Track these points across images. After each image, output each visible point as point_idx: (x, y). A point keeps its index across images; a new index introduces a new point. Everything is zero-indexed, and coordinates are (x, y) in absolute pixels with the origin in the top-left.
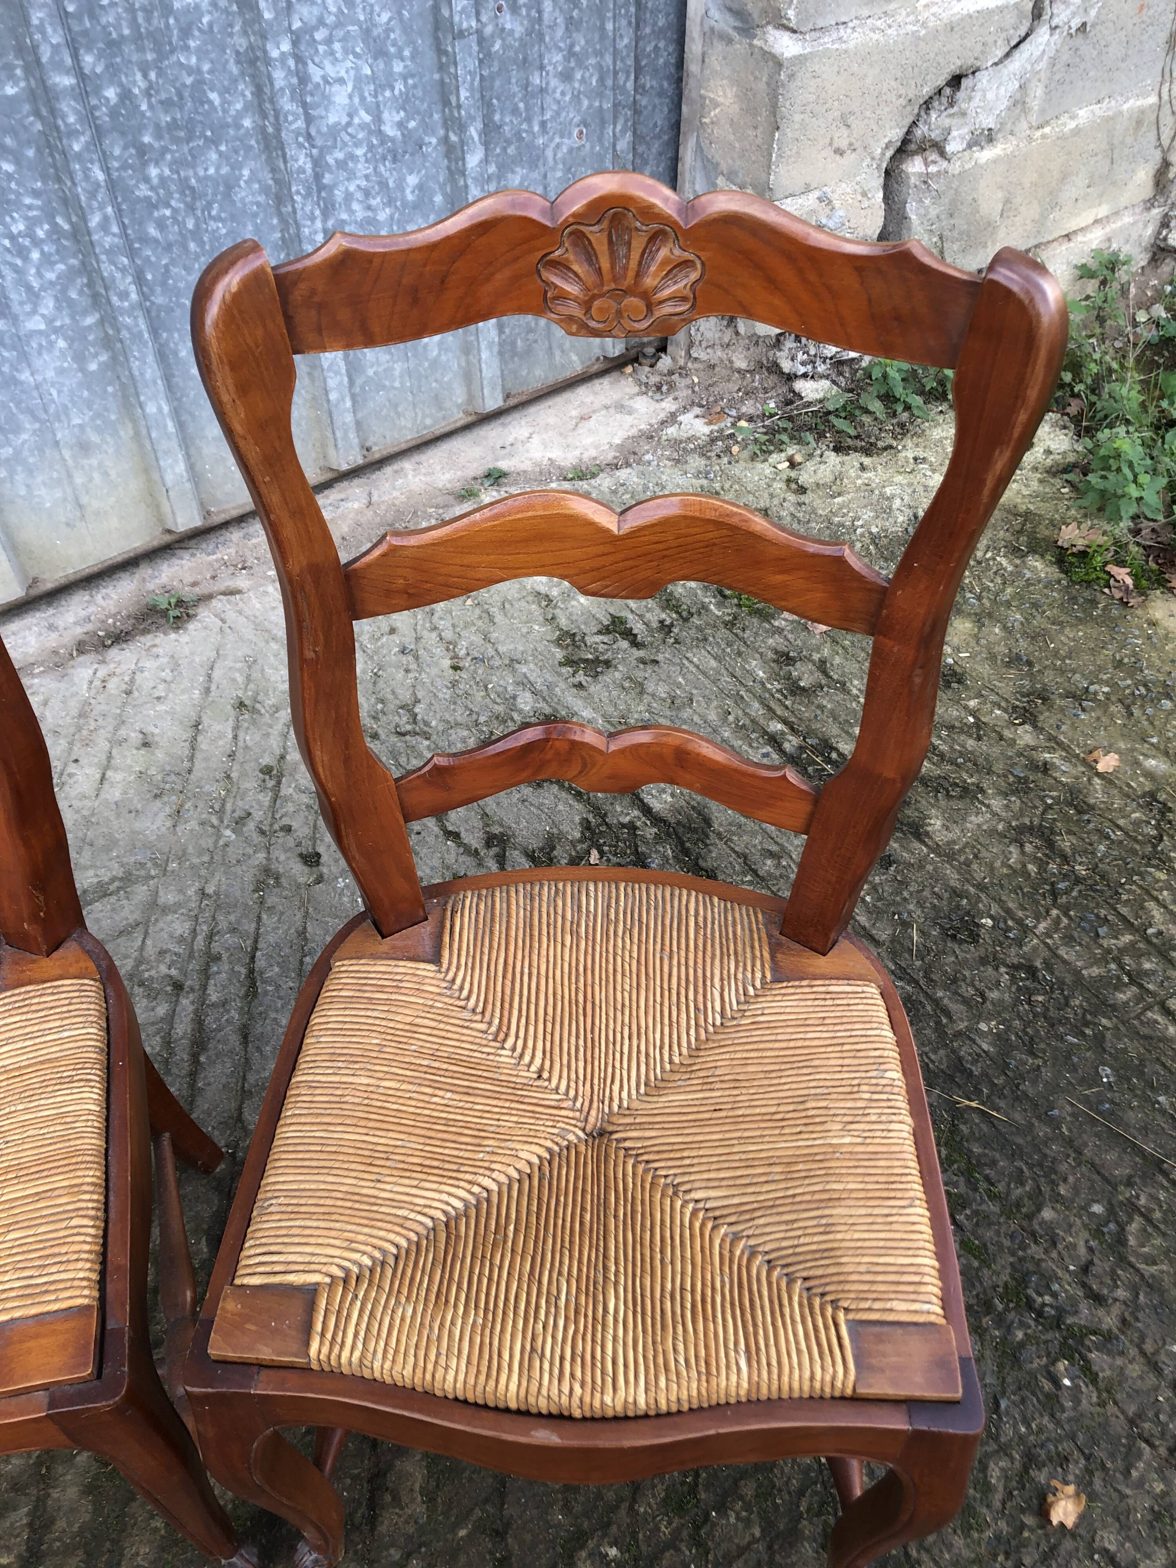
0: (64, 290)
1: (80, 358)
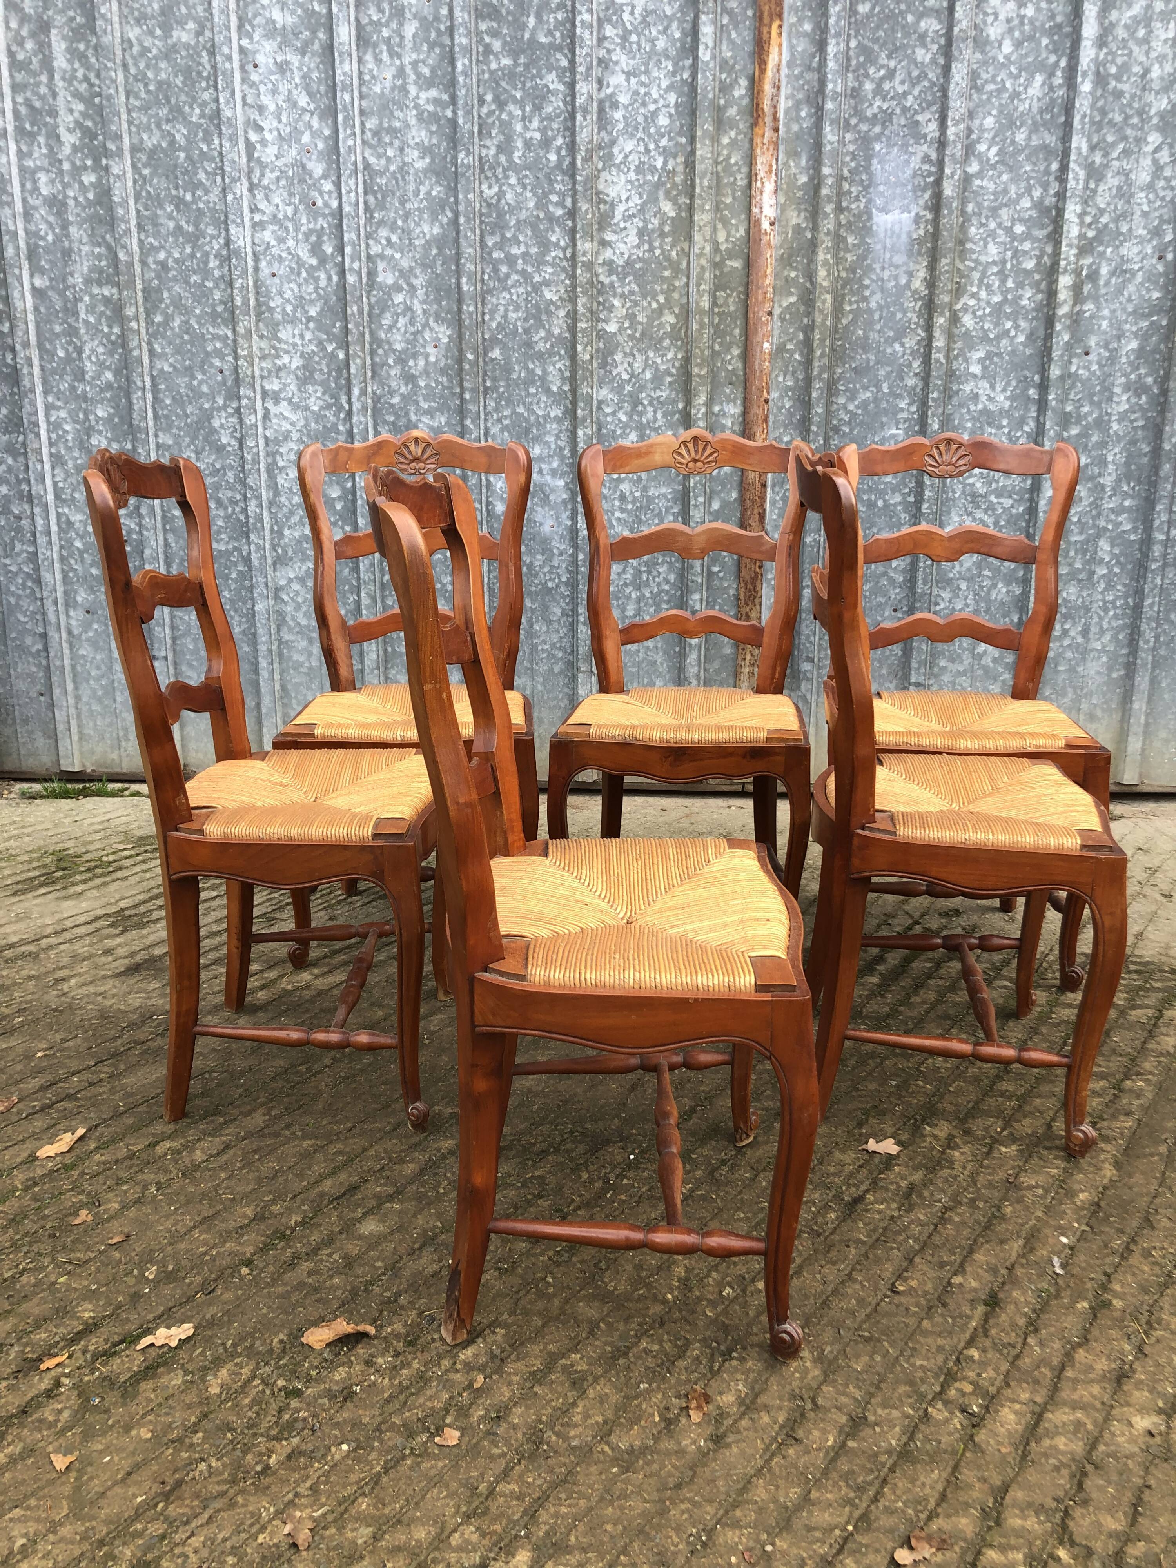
0: (1117, 633)
1: (1110, 669)
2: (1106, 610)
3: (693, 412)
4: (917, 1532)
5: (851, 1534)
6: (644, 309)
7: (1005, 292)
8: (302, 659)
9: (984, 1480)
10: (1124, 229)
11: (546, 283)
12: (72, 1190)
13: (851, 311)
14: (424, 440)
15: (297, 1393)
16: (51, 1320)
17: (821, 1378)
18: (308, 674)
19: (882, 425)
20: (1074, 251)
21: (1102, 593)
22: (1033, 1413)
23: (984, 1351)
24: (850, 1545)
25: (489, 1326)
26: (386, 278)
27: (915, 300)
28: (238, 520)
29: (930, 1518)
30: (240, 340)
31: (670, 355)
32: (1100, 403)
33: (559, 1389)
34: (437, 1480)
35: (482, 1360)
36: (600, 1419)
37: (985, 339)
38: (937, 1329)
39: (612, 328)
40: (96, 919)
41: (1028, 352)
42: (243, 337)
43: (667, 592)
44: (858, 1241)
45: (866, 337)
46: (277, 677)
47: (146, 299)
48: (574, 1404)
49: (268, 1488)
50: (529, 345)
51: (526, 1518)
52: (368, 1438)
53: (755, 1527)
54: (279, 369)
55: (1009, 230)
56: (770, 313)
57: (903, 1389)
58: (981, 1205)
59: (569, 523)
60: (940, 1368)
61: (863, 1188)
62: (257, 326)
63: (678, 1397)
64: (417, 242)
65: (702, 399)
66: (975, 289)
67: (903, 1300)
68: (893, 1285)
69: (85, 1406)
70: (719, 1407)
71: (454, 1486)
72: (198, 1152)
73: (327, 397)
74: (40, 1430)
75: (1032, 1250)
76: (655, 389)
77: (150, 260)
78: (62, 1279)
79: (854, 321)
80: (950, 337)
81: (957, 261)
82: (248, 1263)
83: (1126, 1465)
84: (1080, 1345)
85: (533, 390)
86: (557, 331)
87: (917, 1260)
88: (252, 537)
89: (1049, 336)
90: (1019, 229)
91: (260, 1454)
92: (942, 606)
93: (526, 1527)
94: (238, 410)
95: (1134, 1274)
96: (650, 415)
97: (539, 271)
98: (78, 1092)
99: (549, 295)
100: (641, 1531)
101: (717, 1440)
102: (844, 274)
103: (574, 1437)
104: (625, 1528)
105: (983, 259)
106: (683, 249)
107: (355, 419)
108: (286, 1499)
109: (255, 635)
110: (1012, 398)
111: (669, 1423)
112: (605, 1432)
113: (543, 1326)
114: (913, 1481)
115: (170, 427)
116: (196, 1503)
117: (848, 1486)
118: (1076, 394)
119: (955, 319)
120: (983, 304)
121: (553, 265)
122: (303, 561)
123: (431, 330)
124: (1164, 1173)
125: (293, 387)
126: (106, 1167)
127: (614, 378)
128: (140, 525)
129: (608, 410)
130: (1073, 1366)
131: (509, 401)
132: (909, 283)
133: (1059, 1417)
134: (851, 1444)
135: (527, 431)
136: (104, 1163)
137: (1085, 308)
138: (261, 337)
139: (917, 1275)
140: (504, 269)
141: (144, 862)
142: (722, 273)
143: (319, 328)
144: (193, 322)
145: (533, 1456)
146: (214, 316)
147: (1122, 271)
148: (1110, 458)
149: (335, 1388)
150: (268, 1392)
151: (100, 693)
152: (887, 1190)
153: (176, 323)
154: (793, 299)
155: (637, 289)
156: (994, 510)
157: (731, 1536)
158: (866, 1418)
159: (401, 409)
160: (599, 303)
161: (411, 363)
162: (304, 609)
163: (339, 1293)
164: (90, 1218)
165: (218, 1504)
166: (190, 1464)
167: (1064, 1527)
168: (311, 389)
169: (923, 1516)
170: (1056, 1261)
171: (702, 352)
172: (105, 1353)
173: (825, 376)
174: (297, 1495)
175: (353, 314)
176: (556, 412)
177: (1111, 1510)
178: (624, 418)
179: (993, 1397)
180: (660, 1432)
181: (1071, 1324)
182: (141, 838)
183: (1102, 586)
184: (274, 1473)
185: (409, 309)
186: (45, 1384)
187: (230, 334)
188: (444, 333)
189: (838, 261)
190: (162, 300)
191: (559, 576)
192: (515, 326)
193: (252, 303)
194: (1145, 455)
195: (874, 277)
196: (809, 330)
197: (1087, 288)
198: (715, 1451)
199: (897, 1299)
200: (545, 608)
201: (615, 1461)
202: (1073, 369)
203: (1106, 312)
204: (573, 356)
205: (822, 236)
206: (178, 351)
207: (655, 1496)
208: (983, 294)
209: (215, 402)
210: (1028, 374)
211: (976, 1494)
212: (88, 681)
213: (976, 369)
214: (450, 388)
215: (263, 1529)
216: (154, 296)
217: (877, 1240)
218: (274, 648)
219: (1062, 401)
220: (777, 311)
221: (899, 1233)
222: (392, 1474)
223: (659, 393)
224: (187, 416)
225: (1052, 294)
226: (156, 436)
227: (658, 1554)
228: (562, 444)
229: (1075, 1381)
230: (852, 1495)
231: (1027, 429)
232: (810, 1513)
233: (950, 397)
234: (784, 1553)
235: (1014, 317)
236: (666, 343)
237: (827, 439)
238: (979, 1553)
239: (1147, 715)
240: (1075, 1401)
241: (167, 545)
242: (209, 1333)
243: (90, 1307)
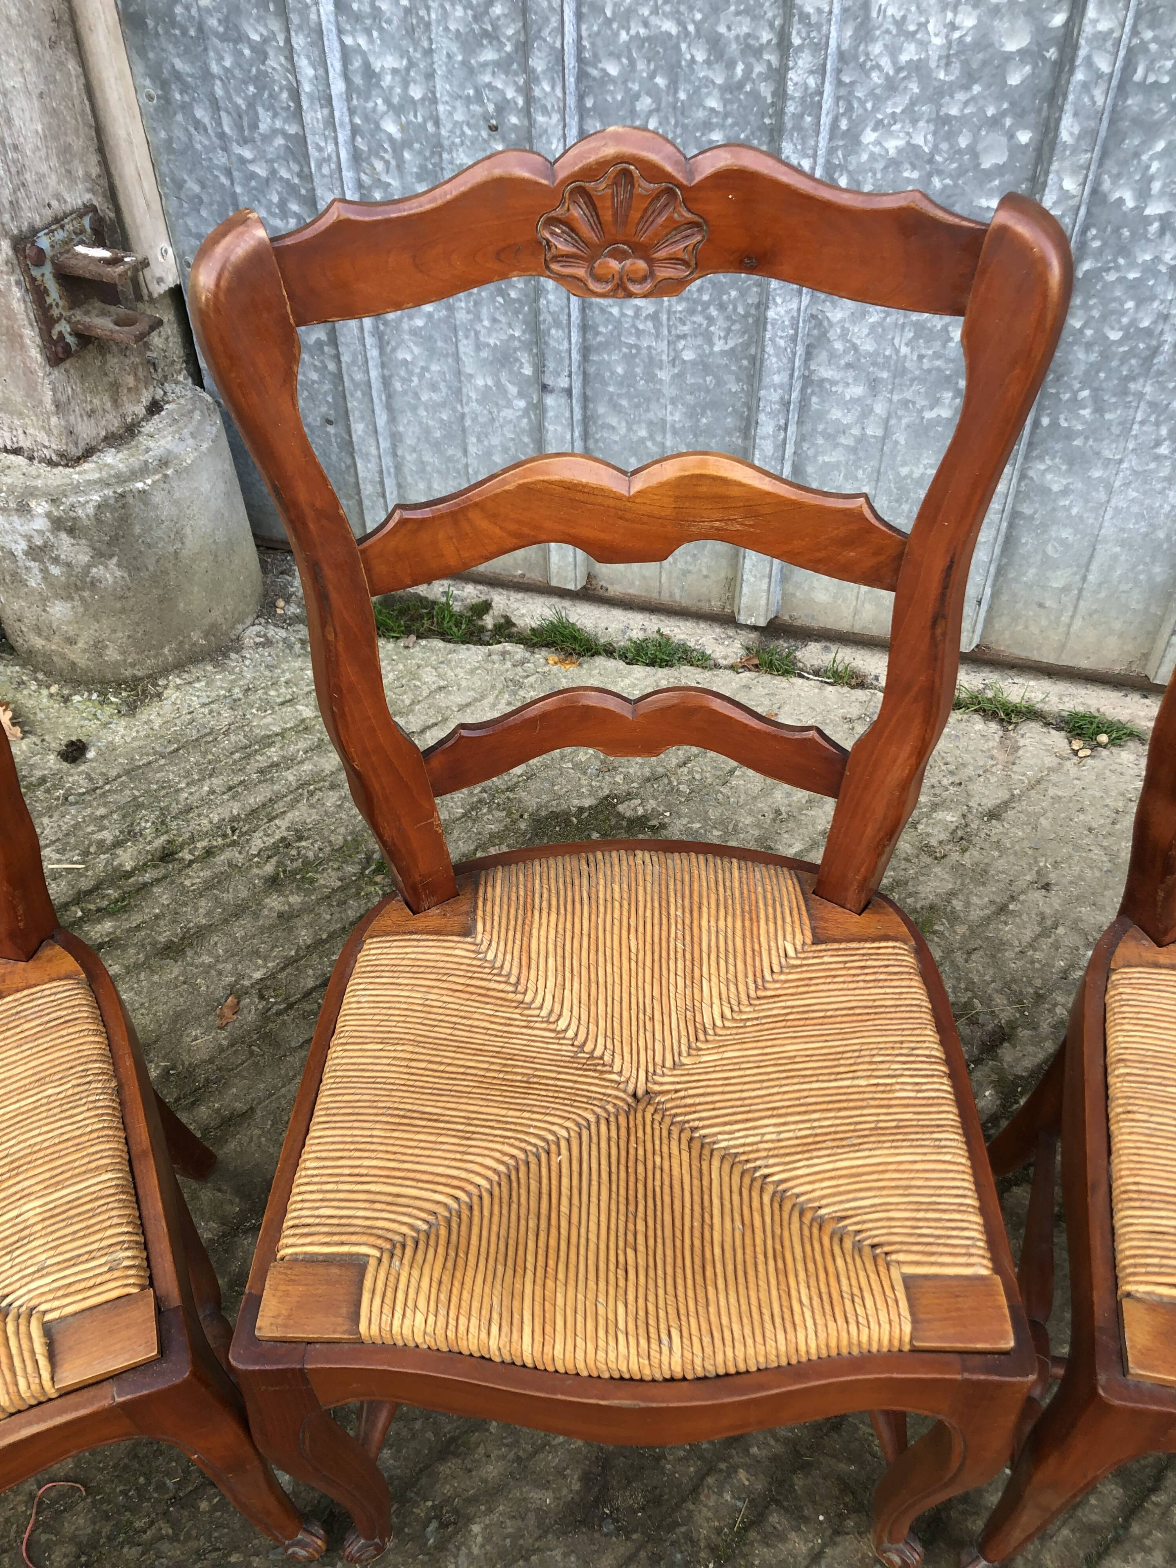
18: (854, 450)
28: (755, 95)
46: (790, 450)
109: (758, 364)
128: (529, 100)
151: (438, 434)
212: (414, 409)
218: (795, 395)
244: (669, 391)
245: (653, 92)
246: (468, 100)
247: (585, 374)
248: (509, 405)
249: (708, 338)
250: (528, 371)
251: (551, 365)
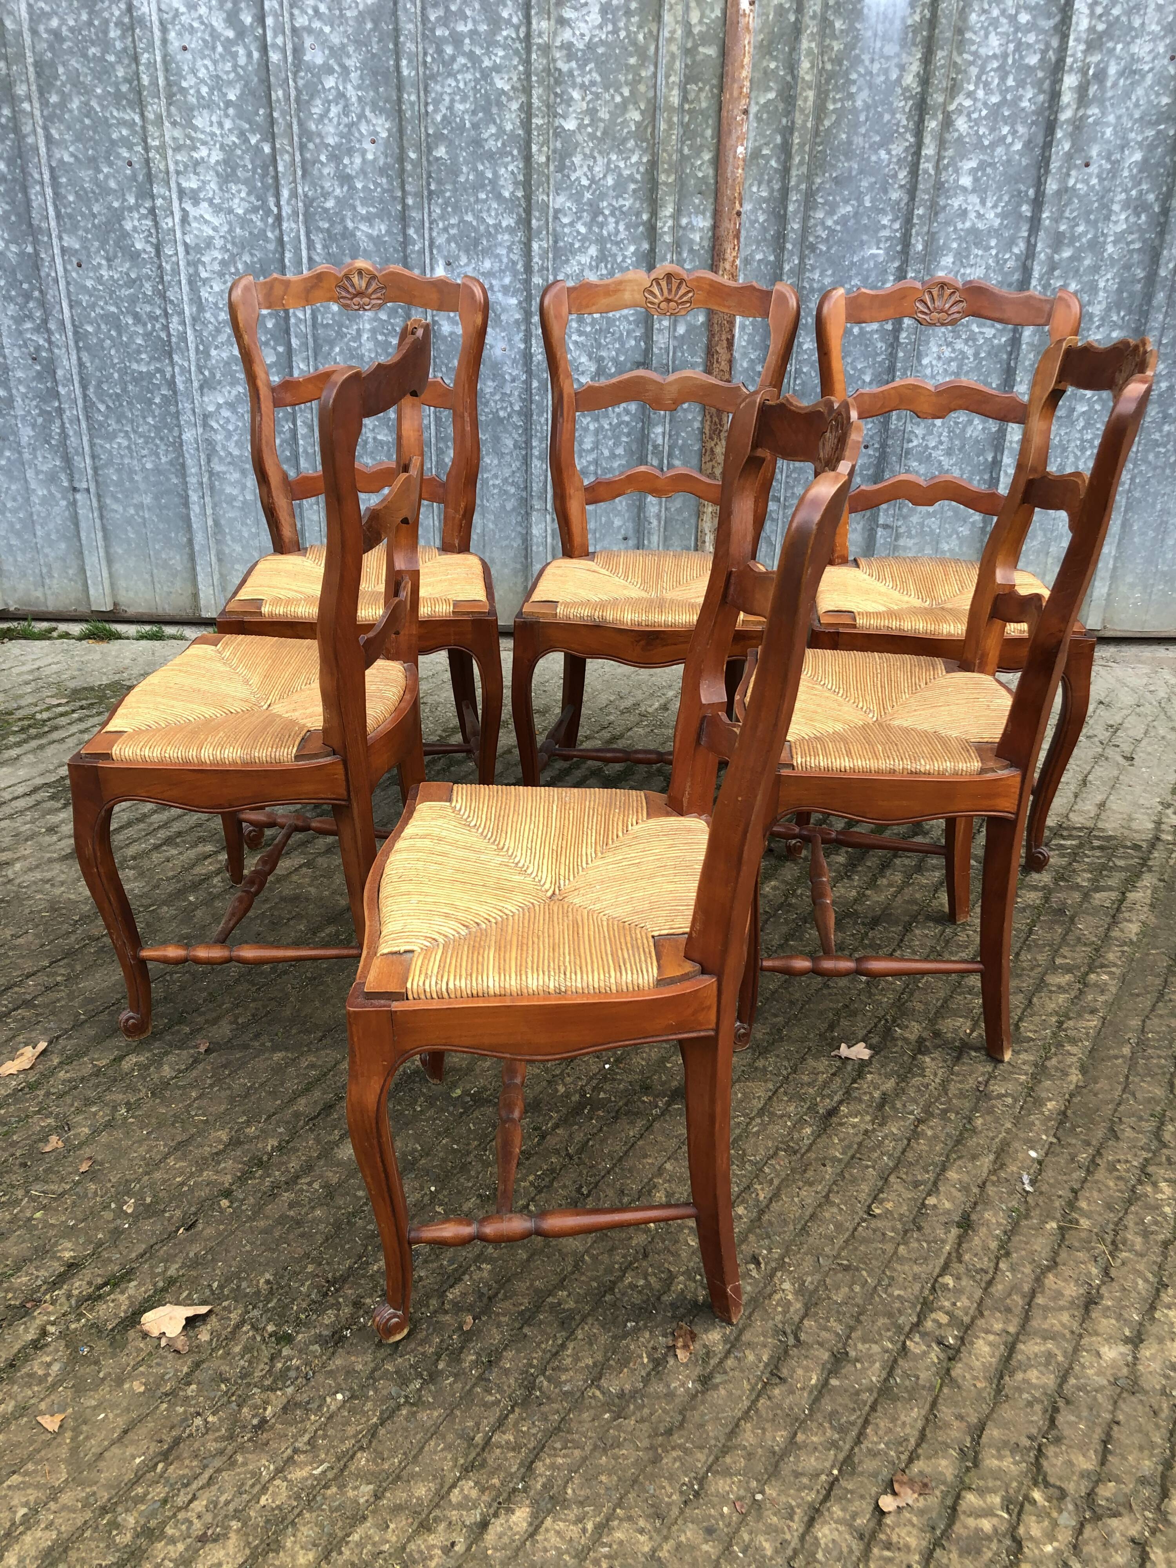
2: (1083, 449)
3: (659, 224)
4: (899, 1476)
5: (836, 1479)
6: (607, 102)
7: (1003, 92)
8: (235, 492)
9: (960, 1417)
10: (1137, 23)
11: (497, 68)
12: (38, 1112)
13: (834, 111)
14: (368, 272)
15: (288, 1339)
16: (31, 1261)
17: (802, 1312)
18: (242, 509)
19: (862, 244)
20: (1082, 47)
21: (1080, 431)
22: (1005, 1344)
23: (958, 1278)
24: (836, 1492)
25: (475, 1262)
26: (315, 56)
27: (906, 99)
28: (159, 337)
29: (911, 1460)
30: (150, 127)
31: (634, 159)
32: (1096, 221)
33: (548, 1330)
34: (434, 1432)
35: (471, 1299)
36: (590, 1362)
37: (979, 146)
38: (913, 1256)
39: (570, 125)
40: (35, 790)
41: (1024, 162)
42: (153, 123)
43: (627, 424)
44: (834, 1159)
45: (850, 142)
46: (209, 511)
47: (38, 75)
48: (563, 1346)
49: (267, 1444)
50: (478, 142)
51: (523, 1470)
52: (362, 1387)
53: (744, 1475)
54: (196, 163)
55: (1013, 19)
56: (746, 112)
57: (882, 1321)
58: (953, 1117)
59: (522, 346)
60: (917, 1298)
61: (836, 1098)
62: (168, 110)
63: (665, 1335)
64: (349, 14)
65: (668, 210)
66: (971, 87)
67: (879, 1224)
68: (869, 1207)
69: (74, 1358)
70: (705, 1346)
71: (450, 1437)
72: (166, 1067)
73: (252, 199)
74: (30, 1386)
75: (1003, 1166)
76: (617, 197)
77: (41, 28)
78: (38, 1215)
79: (837, 123)
80: (942, 144)
81: (955, 53)
82: (227, 1194)
83: (1095, 1399)
84: (1049, 1269)
85: (482, 196)
86: (509, 127)
87: (892, 1179)
88: (176, 358)
89: (1048, 145)
90: (1024, 18)
91: (256, 1407)
92: (915, 443)
93: (523, 1479)
94: (152, 211)
95: (1100, 1191)
96: (611, 227)
97: (488, 53)
98: (35, 998)
99: (501, 83)
100: (635, 1481)
101: (705, 1381)
102: (829, 67)
103: (565, 1382)
104: (620, 1479)
105: (983, 51)
106: (650, 32)
107: (285, 225)
108: (285, 1455)
109: (183, 465)
110: (1003, 216)
111: (658, 1363)
112: (596, 1377)
113: (528, 1260)
114: (894, 1420)
115: (75, 227)
116: (195, 1463)
117: (832, 1427)
118: (1072, 211)
119: (947, 123)
120: (979, 105)
121: (505, 47)
122: (233, 384)
123: (368, 122)
124: (1127, 1077)
125: (213, 185)
126: (72, 1086)
127: (573, 183)
128: (50, 342)
129: (566, 220)
130: (1042, 1292)
131: (456, 208)
132: (900, 78)
133: (1030, 1348)
134: (834, 1382)
135: (476, 242)
136: (70, 1081)
137: (1090, 112)
138: (174, 124)
139: (893, 1196)
140: (449, 50)
141: (80, 720)
142: (694, 62)
143: (240, 115)
144: (94, 103)
145: (525, 1402)
146: (118, 96)
147: (1130, 71)
148: (1102, 284)
149: (325, 1333)
150: (259, 1338)
151: (18, 527)
152: (860, 1100)
153: (75, 104)
154: (771, 95)
155: (598, 79)
156: (975, 340)
157: (720, 1485)
158: (847, 1353)
159: (336, 214)
160: (556, 94)
161: (346, 161)
162: (235, 438)
163: (322, 1226)
164: (61, 1144)
165: (217, 1463)
166: (185, 1420)
167: (1037, 1465)
168: (234, 188)
169: (904, 1457)
170: (1026, 1179)
171: (670, 156)
172: (89, 1298)
173: (803, 186)
174: (296, 1451)
175: (278, 100)
176: (508, 221)
177: (1083, 1448)
178: (583, 230)
179: (968, 1328)
180: (649, 1374)
181: (1041, 1246)
182: (75, 691)
183: (1081, 423)
184: (272, 1427)
185: (341, 95)
186: (31, 1335)
187: (137, 119)
188: (382, 126)
189: (824, 49)
190: (56, 77)
191: (511, 404)
192: (462, 120)
193: (161, 82)
194: (1139, 281)
195: (862, 71)
196: (788, 131)
197: (1093, 89)
198: (703, 1393)
199: (874, 1224)
200: (496, 439)
201: (607, 1406)
202: (1071, 182)
203: (1111, 118)
204: (528, 158)
205: (807, 20)
206: (79, 138)
207: (646, 1443)
208: (980, 94)
209: (125, 200)
210: (1023, 188)
211: (954, 1434)
213: (966, 181)
214: (390, 191)
215: (264, 1489)
216: (47, 72)
217: (853, 1157)
218: (205, 480)
219: (1056, 220)
220: (753, 109)
221: (873, 1149)
222: (389, 1425)
223: (621, 202)
224: (94, 216)
225: (1055, 95)
226: (60, 238)
227: (652, 1506)
228: (515, 258)
229: (1045, 1309)
230: (836, 1436)
231: (1016, 250)
232: (797, 1457)
233: (936, 214)
234: (773, 1502)
235: (1011, 121)
236: (631, 144)
237: (802, 258)
238: (958, 1497)
239: (1116, 559)
240: (1045, 1330)
241: (81, 364)
242: (194, 1273)
243: (70, 1245)
244: (142, 486)
245: (111, 338)
246: (20, 347)
247: (97, 481)
248: (57, 505)
249: (157, 456)
250: (66, 484)
251: (77, 476)
